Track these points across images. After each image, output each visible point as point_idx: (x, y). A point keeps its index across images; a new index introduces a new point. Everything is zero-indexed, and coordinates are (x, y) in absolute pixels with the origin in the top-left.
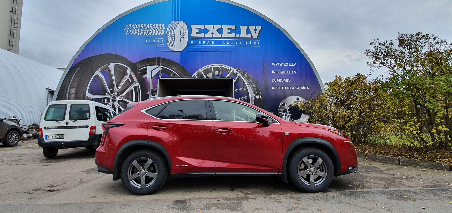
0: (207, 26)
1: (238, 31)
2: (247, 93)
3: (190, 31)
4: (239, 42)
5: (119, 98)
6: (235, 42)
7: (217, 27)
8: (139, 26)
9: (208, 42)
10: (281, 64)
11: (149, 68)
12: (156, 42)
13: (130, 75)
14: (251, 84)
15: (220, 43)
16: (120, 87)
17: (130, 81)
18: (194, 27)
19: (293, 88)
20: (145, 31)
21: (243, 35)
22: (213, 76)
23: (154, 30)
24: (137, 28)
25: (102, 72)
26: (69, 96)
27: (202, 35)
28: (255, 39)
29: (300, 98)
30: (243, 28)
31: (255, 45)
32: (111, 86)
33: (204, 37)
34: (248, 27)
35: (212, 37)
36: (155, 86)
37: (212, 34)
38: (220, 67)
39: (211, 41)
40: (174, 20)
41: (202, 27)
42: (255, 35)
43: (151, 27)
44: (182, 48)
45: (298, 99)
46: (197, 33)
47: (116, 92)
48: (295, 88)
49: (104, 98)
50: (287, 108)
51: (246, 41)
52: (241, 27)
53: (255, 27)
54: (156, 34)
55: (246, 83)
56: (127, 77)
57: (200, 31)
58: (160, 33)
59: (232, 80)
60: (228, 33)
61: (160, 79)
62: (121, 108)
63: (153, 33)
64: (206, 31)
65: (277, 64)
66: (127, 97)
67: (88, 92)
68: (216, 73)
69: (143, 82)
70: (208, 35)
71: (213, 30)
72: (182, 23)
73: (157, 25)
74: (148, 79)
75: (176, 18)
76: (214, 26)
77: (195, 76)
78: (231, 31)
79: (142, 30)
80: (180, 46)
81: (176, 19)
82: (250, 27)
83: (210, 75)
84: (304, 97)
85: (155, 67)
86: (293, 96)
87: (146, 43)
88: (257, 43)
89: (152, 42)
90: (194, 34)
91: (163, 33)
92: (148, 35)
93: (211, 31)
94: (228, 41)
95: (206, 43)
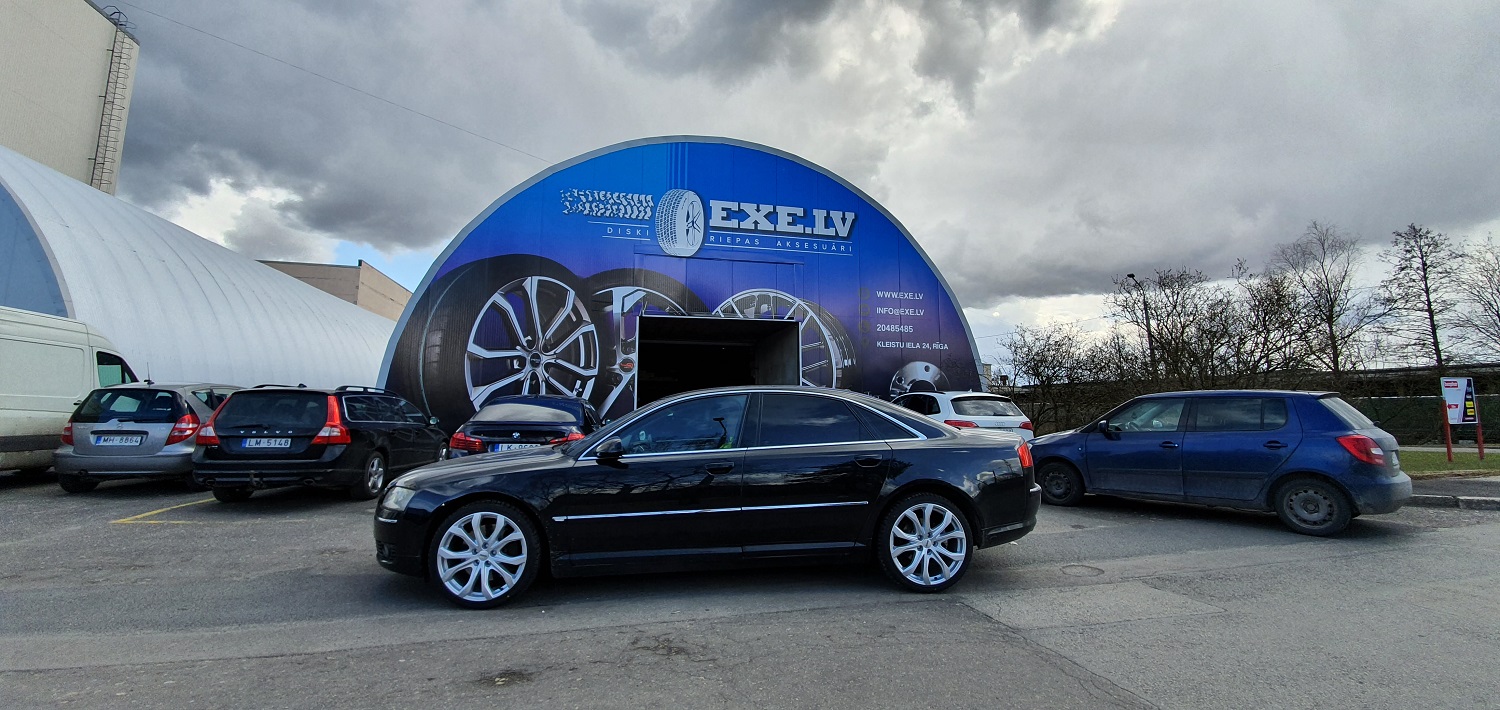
0: (744, 206)
1: (808, 219)
2: (824, 353)
3: (707, 214)
4: (811, 244)
5: (548, 358)
6: (802, 243)
7: (767, 209)
8: (596, 195)
9: (747, 241)
10: (895, 295)
11: (618, 292)
12: (633, 234)
13: (574, 304)
14: (835, 336)
15: (772, 244)
16: (549, 334)
17: (574, 319)
18: (717, 206)
19: (918, 346)
20: (609, 206)
21: (820, 228)
22: (757, 312)
23: (628, 207)
24: (590, 199)
25: (506, 296)
26: (425, 350)
27: (734, 223)
28: (843, 238)
29: (933, 368)
30: (819, 215)
31: (843, 252)
32: (529, 329)
34: (828, 213)
35: (756, 230)
36: (630, 332)
37: (756, 223)
38: (772, 295)
39: (752, 239)
40: (673, 187)
41: (734, 206)
42: (844, 232)
43: (623, 200)
44: (691, 250)
45: (927, 369)
46: (723, 218)
47: (541, 343)
48: (921, 346)
49: (512, 358)
50: (906, 386)
51: (824, 243)
52: (815, 212)
53: (844, 215)
54: (634, 216)
55: (826, 333)
56: (567, 310)
58: (643, 214)
59: (797, 323)
60: (789, 224)
61: (641, 318)
62: (552, 380)
63: (626, 213)
64: (742, 215)
66: (566, 356)
67: (474, 342)
68: (764, 308)
69: (603, 320)
70: (747, 224)
71: (756, 215)
72: (691, 196)
73: (636, 197)
74: (615, 317)
75: (678, 182)
76: (758, 207)
77: (719, 313)
78: (795, 220)
81: (679, 186)
82: (833, 214)
83: (750, 315)
84: (940, 367)
85: (630, 289)
86: (918, 363)
87: (609, 235)
88: (847, 251)
89: (624, 234)
90: (716, 220)
91: (649, 214)
92: (614, 218)
93: (754, 216)
94: (788, 240)
95: (742, 243)
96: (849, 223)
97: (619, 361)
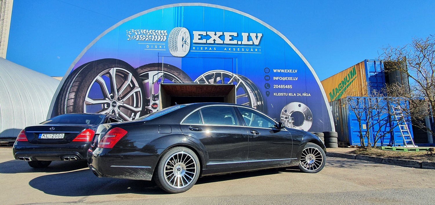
0: (209, 33)
2: (249, 99)
3: (192, 37)
4: (241, 49)
5: (121, 103)
7: (219, 34)
8: (142, 31)
9: (210, 49)
10: (282, 71)
11: (151, 74)
13: (132, 80)
14: (253, 90)
15: (222, 49)
16: (120, 93)
17: (132, 86)
18: (196, 34)
19: (295, 94)
20: (148, 37)
21: (245, 42)
22: (215, 82)
23: (156, 36)
24: (139, 33)
25: (103, 76)
26: (67, 101)
27: (204, 41)
28: (257, 45)
29: (302, 105)
30: (245, 35)
31: (256, 52)
32: (112, 90)
33: (206, 44)
34: (249, 34)
35: (214, 44)
36: (156, 91)
37: (214, 40)
38: (222, 73)
39: (213, 48)
40: (176, 26)
41: (204, 33)
42: (257, 42)
43: (154, 33)
44: (184, 54)
45: (300, 106)
46: (199, 39)
47: (116, 97)
48: (297, 95)
49: (104, 104)
50: (289, 114)
51: (247, 48)
52: (243, 34)
53: (257, 35)
54: (158, 40)
55: (248, 89)
56: (128, 82)
57: (202, 37)
58: (162, 39)
59: (234, 85)
60: (230, 40)
61: (161, 85)
62: (121, 113)
63: (155, 38)
64: (208, 37)
65: (279, 71)
66: (128, 102)
67: (88, 97)
68: (218, 79)
69: (143, 87)
70: (211, 41)
72: (184, 30)
73: (159, 31)
74: (149, 84)
75: (178, 24)
76: (215, 33)
77: (197, 81)
78: (233, 38)
79: (144, 36)
80: (181, 51)
81: (179, 26)
82: (251, 34)
83: (212, 81)
84: (306, 104)
85: (157, 72)
86: (295, 103)
87: (148, 48)
88: (258, 50)
89: (154, 48)
90: (196, 40)
91: (165, 38)
92: (150, 41)
93: (214, 37)
94: (230, 47)
95: (208, 50)
96: (259, 38)
97: (151, 104)
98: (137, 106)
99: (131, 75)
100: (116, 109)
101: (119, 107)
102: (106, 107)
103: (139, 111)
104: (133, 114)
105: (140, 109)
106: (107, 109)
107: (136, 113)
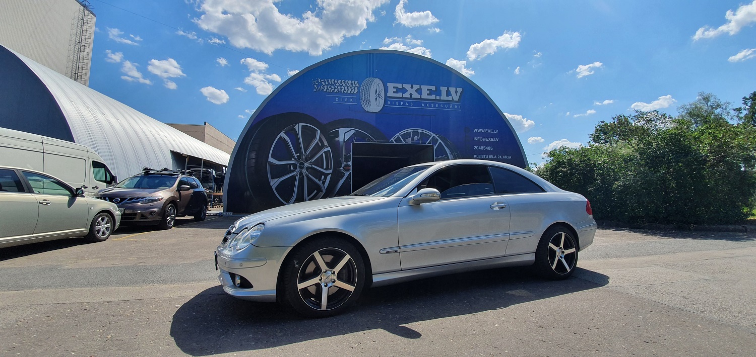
1: (438, 92)
3: (386, 91)
4: (439, 105)
5: (307, 164)
6: (435, 104)
7: (416, 87)
8: (330, 81)
9: (407, 104)
10: (483, 131)
11: (342, 131)
12: (349, 101)
13: (320, 137)
14: (452, 152)
15: (419, 104)
16: (308, 152)
17: (320, 145)
18: (391, 86)
19: (495, 157)
20: (336, 87)
21: (444, 97)
22: (412, 141)
23: (346, 87)
24: (327, 83)
25: (287, 134)
26: (248, 161)
27: (400, 95)
28: (456, 101)
30: (444, 90)
31: (456, 109)
32: (298, 150)
33: (402, 98)
34: (448, 89)
35: (411, 98)
36: (348, 151)
37: (411, 94)
38: (419, 131)
39: (409, 103)
40: (368, 76)
41: (400, 86)
42: (456, 98)
43: (343, 84)
44: (378, 109)
46: (394, 92)
47: (304, 157)
48: (498, 157)
49: (290, 165)
51: (446, 104)
52: (441, 88)
53: (456, 89)
54: (349, 92)
55: (448, 151)
56: (316, 140)
57: (397, 90)
58: (353, 90)
59: (433, 146)
60: (428, 94)
61: (354, 143)
62: (310, 176)
63: (345, 90)
64: (404, 90)
65: (479, 131)
66: (315, 163)
67: (272, 156)
68: (416, 138)
69: (334, 145)
70: (407, 95)
71: (411, 91)
72: (378, 81)
73: (350, 82)
74: (340, 143)
75: (371, 74)
76: (412, 86)
77: (393, 141)
78: (431, 93)
79: (332, 87)
80: (375, 106)
81: (371, 76)
82: (450, 89)
83: (409, 141)
85: (348, 129)
87: (337, 101)
88: (458, 107)
89: (344, 101)
90: (391, 93)
91: (357, 90)
92: (339, 93)
93: (410, 91)
94: (428, 103)
95: (404, 105)
96: (459, 94)
97: (343, 166)
98: (327, 169)
99: (319, 131)
100: (304, 170)
101: (308, 168)
102: (292, 169)
103: (329, 174)
104: (323, 177)
105: (331, 171)
106: (293, 171)
107: (326, 175)
